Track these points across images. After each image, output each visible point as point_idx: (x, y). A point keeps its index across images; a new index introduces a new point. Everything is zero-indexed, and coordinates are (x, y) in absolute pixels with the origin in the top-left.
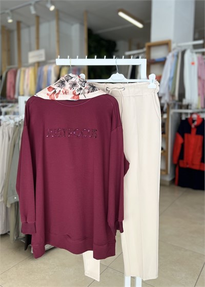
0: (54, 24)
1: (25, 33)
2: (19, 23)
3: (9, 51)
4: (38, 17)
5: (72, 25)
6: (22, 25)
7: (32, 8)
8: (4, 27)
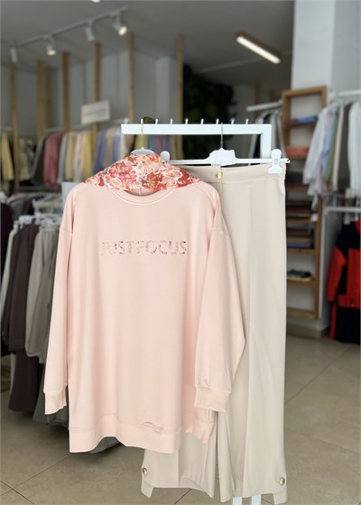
0: (125, 57)
1: (75, 72)
2: (66, 57)
3: (49, 103)
4: (98, 46)
6: (71, 59)
7: (88, 31)
8: (42, 63)
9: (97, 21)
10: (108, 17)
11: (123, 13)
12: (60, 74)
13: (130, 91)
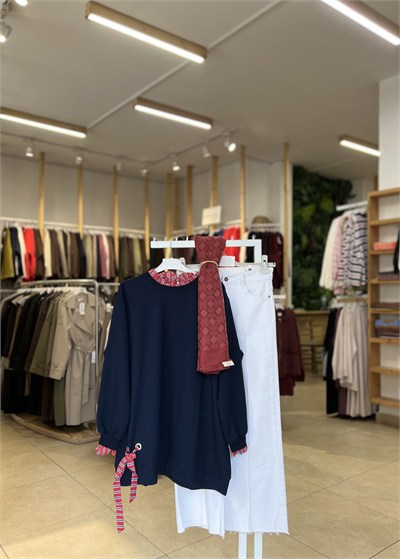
0: (238, 165)
1: (197, 181)
2: (190, 168)
3: (177, 208)
4: (215, 158)
5: (271, 163)
6: (195, 171)
7: (205, 149)
8: (171, 174)
9: (211, 140)
10: (220, 136)
11: (232, 133)
12: (185, 183)
13: (242, 196)
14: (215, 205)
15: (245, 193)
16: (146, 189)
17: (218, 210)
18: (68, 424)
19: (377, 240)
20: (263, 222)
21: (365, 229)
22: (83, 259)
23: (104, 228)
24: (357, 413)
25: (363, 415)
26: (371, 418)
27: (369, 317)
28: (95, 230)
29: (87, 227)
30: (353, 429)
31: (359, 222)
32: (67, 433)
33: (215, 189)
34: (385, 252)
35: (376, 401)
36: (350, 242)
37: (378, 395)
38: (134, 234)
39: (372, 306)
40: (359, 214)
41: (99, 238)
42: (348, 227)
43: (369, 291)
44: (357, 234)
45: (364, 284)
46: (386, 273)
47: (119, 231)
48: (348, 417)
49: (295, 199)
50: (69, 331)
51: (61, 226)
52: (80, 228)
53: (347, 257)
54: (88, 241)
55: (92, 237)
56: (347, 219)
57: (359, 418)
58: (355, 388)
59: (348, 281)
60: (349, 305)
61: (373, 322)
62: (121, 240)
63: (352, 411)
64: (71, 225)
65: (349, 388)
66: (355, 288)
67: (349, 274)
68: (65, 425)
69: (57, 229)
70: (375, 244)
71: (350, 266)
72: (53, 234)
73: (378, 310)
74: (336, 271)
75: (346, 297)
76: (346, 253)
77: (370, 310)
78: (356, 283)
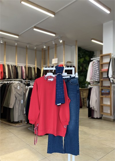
0: (62, 47)
1: (51, 51)
2: (48, 47)
4: (56, 44)
5: (72, 46)
7: (53, 42)
8: (43, 49)
9: (55, 39)
11: (61, 37)
12: (47, 51)
13: (64, 55)
14: (56, 58)
15: (64, 54)
16: (36, 53)
17: (57, 59)
18: (15, 121)
19: (102, 68)
20: (69, 63)
21: (99, 65)
22: (17, 73)
23: (23, 64)
24: (97, 117)
25: (98, 117)
26: (101, 118)
27: (100, 90)
28: (21, 65)
29: (18, 64)
30: (96, 121)
31: (97, 63)
32: (14, 124)
33: (56, 53)
34: (105, 72)
35: (102, 113)
36: (95, 69)
37: (102, 112)
38: (32, 66)
39: (101, 87)
40: (97, 61)
41: (22, 67)
42: (94, 64)
43: (100, 82)
44: (97, 67)
45: (99, 80)
46: (105, 78)
47: (28, 65)
48: (94, 118)
49: (78, 56)
50: (15, 94)
51: (11, 63)
52: (16, 64)
53: (94, 73)
54: (19, 68)
55: (20, 67)
56: (94, 62)
57: (97, 118)
58: (96, 110)
59: (94, 80)
60: (94, 86)
61: (101, 91)
62: (28, 68)
63: (95, 116)
64: (13, 63)
65: (94, 110)
66: (96, 82)
67: (95, 78)
68: (14, 122)
69: (10, 64)
70: (102, 69)
71: (95, 75)
72: (8, 66)
73: (102, 88)
74: (91, 77)
75: (93, 84)
76: (94, 72)
77: (100, 88)
78: (97, 80)
